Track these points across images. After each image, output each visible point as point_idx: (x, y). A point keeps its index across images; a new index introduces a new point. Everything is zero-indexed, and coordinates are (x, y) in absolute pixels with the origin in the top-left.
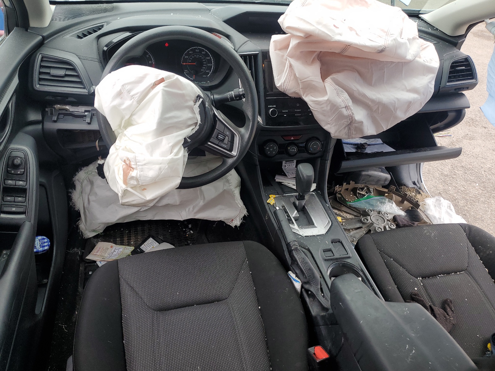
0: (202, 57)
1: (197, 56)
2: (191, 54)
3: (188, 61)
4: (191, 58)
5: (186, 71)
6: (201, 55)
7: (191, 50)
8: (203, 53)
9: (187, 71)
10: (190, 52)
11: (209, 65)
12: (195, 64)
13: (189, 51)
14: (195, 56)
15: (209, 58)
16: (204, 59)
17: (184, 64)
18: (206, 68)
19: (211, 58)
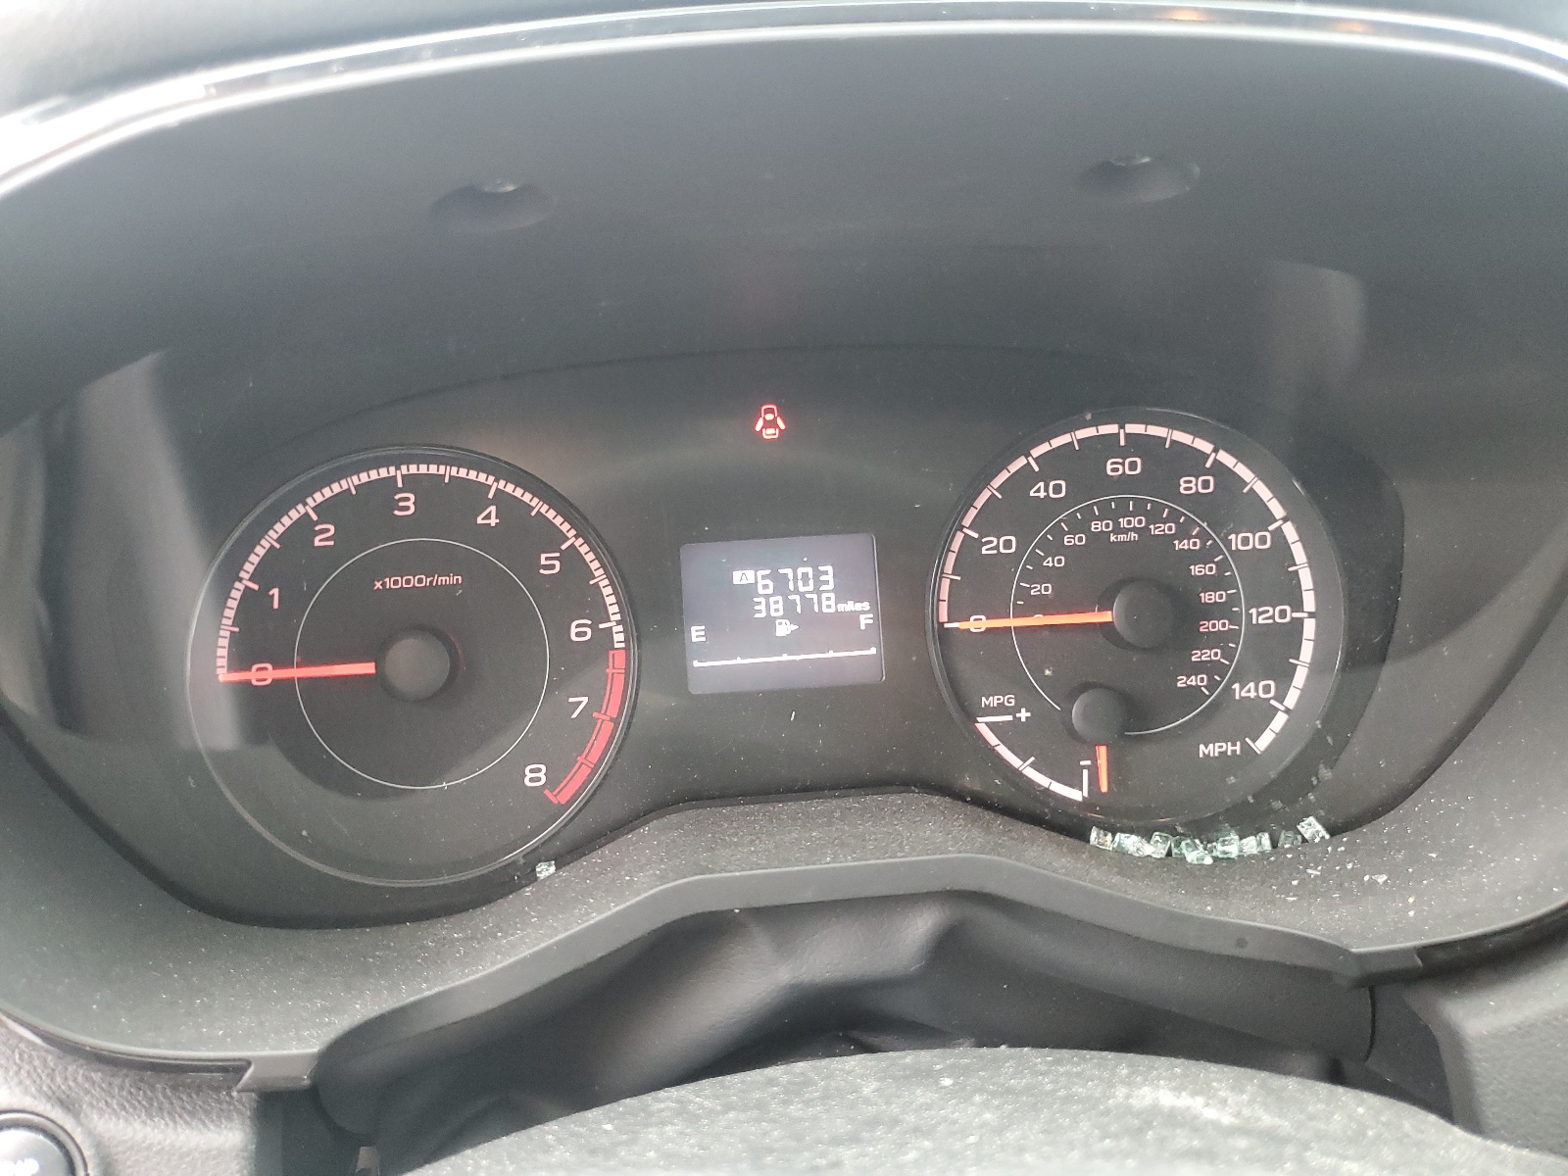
0: (1183, 533)
1: (1118, 530)
2: (1049, 507)
3: (1023, 593)
4: (1057, 548)
5: (1001, 709)
6: (1174, 516)
7: (1052, 464)
8: (1190, 485)
9: (1009, 700)
10: (1039, 491)
11: (1264, 616)
12: (1107, 617)
13: (1026, 477)
14: (1097, 526)
15: (1256, 541)
16: (1203, 556)
17: (978, 624)
18: (1229, 654)
19: (1278, 534)
